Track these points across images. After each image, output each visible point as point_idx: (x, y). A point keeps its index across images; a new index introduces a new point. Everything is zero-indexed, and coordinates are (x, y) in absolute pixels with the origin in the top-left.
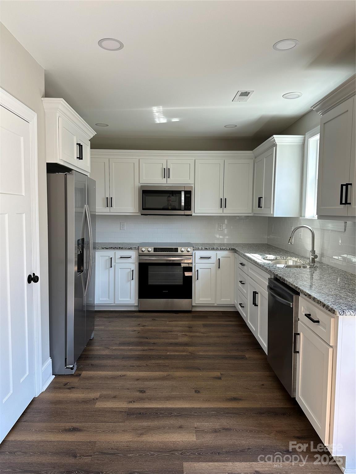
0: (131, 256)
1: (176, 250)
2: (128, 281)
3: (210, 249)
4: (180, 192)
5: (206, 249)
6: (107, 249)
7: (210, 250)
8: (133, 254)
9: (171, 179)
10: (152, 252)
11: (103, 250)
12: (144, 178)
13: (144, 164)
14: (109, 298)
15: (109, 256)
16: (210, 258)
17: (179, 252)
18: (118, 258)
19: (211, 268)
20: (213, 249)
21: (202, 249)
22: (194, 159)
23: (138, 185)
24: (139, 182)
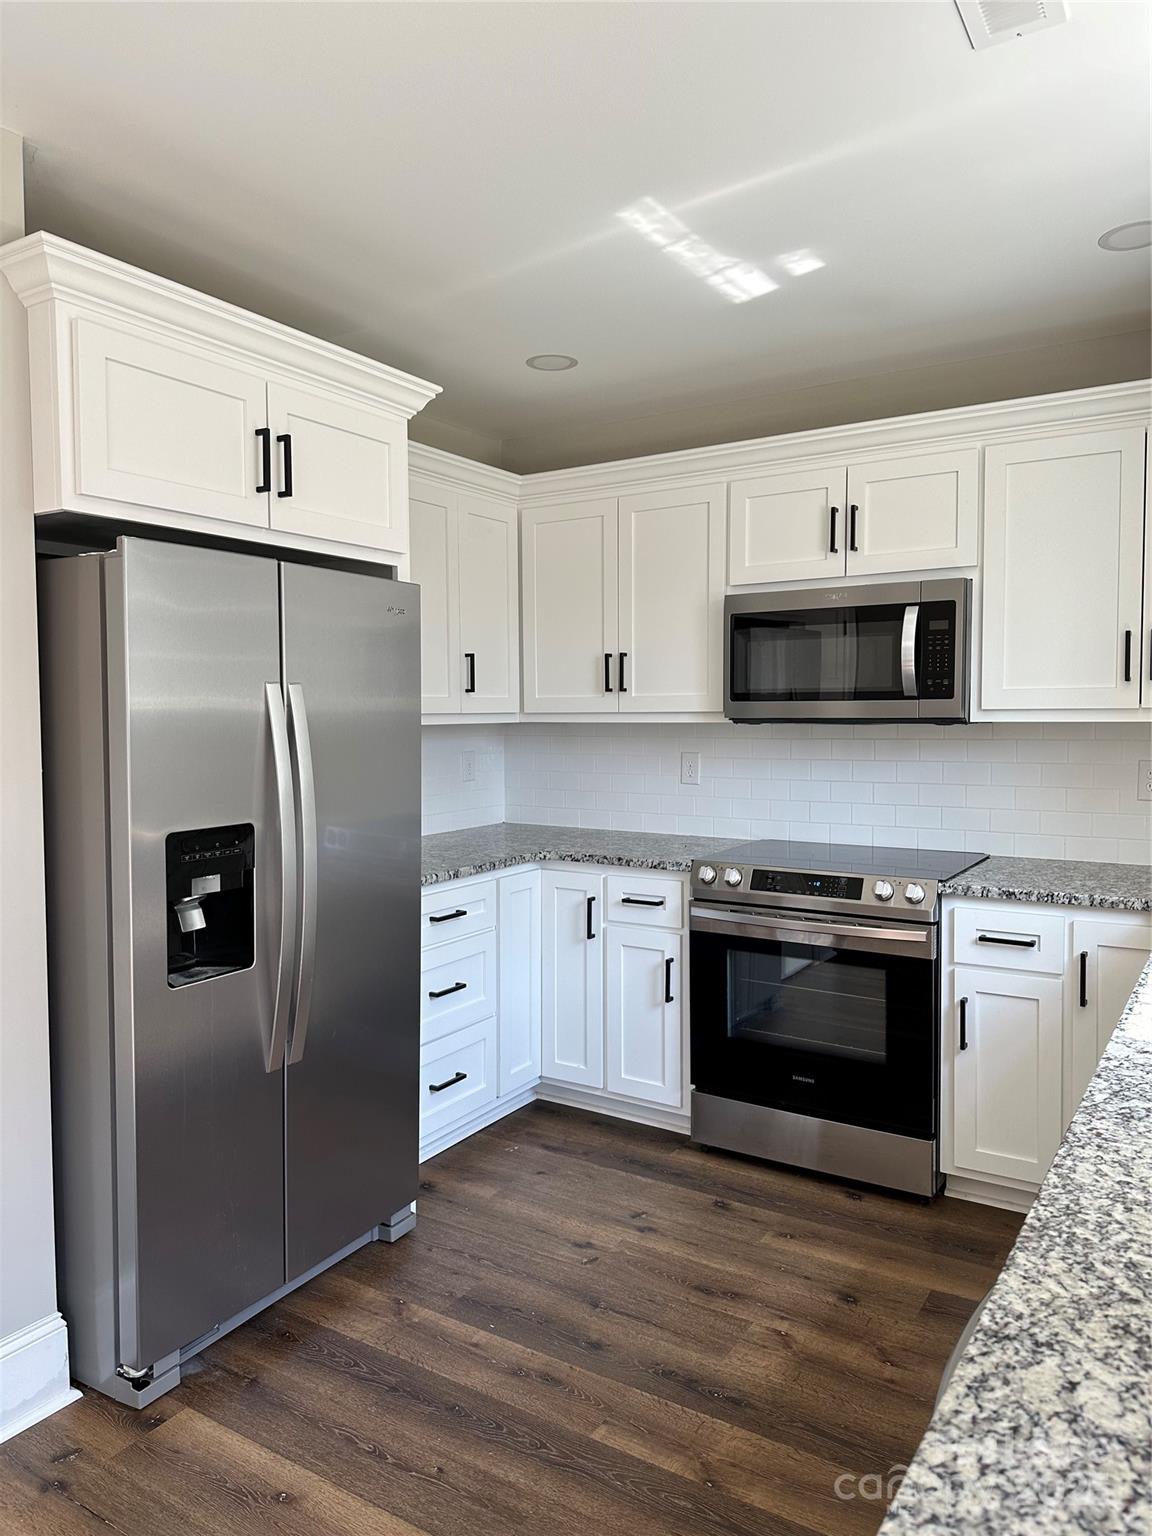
0: (664, 898)
1: (854, 888)
2: (655, 1005)
3: (1034, 898)
4: (896, 613)
5: (1010, 895)
6: (578, 860)
7: (1029, 902)
8: (671, 888)
9: (866, 553)
10: (745, 888)
11: (562, 865)
12: (747, 565)
13: (747, 500)
14: (586, 1064)
15: (586, 892)
16: (1031, 944)
17: (867, 898)
18: (618, 903)
19: (1037, 1000)
20: (1049, 900)
21: (985, 896)
22: (979, 445)
23: (720, 592)
24: (727, 583)
